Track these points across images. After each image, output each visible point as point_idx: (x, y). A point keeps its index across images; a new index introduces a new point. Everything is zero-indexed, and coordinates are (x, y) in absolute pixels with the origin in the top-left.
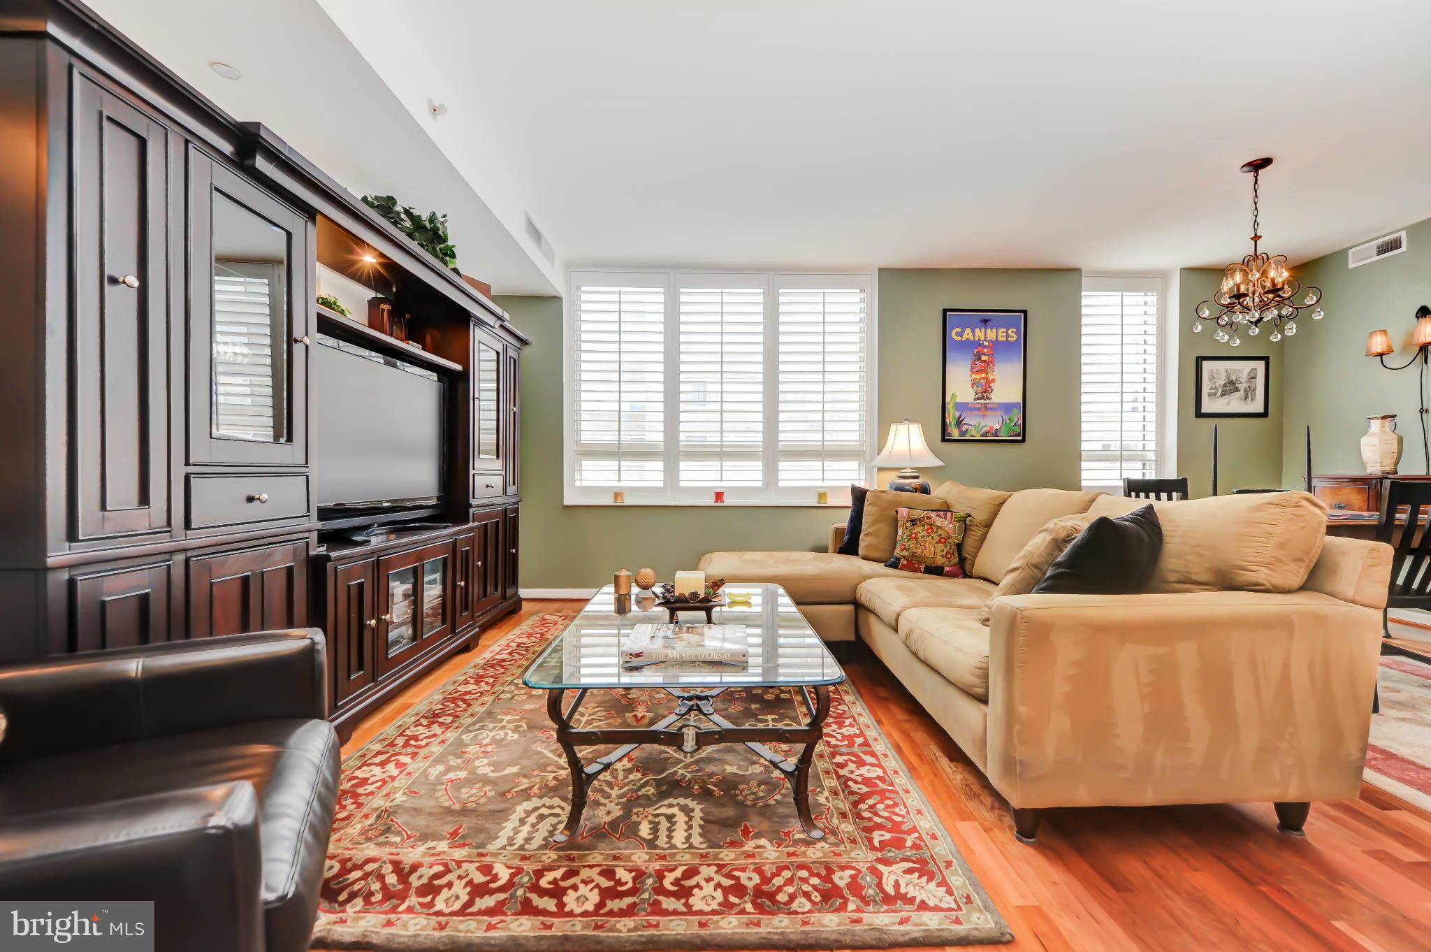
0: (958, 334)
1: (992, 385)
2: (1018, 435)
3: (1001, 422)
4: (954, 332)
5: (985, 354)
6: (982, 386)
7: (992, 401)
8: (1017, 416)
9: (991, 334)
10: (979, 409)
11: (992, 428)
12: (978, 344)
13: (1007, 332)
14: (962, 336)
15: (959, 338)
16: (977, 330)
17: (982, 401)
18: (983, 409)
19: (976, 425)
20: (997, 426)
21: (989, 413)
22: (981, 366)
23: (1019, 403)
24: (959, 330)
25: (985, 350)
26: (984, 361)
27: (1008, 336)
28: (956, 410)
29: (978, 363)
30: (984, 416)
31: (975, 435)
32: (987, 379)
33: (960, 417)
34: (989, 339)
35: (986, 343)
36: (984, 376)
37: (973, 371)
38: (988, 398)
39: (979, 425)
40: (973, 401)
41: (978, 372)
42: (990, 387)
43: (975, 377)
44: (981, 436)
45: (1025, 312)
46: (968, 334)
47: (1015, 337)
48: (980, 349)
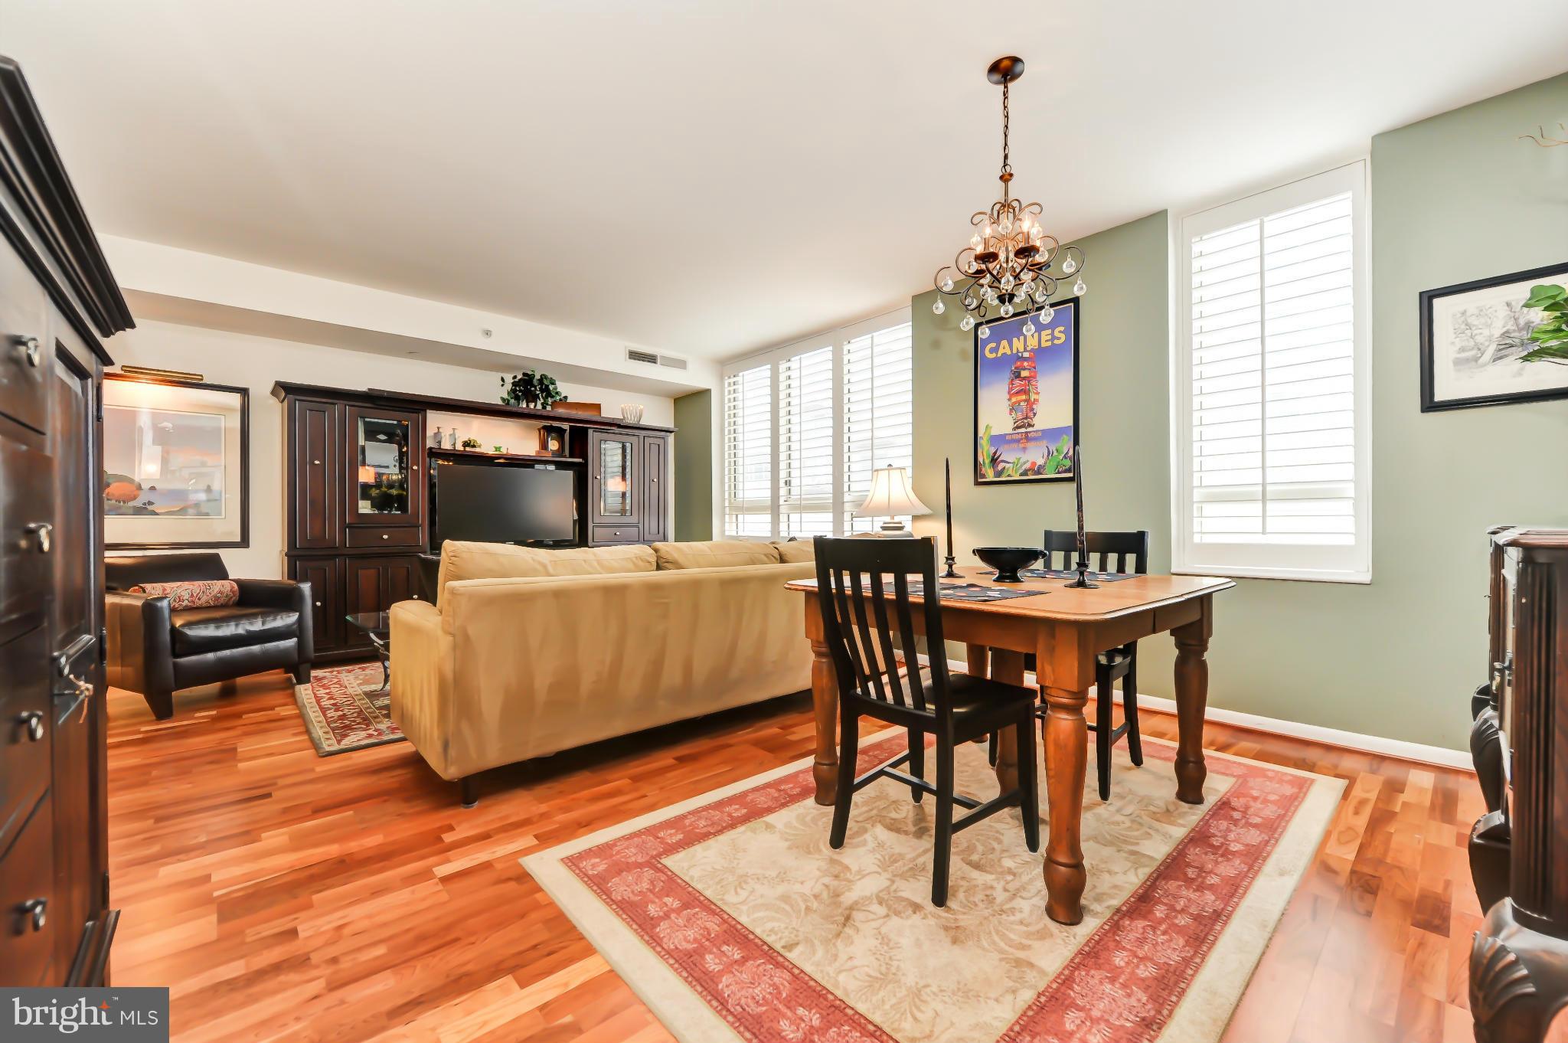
0: (992, 351)
1: (1034, 406)
2: (1068, 471)
3: (1045, 456)
4: (987, 350)
5: (1025, 369)
6: (1023, 411)
7: (1035, 428)
8: (1066, 444)
9: (1032, 341)
10: (1018, 441)
11: (1034, 464)
12: (1017, 357)
13: (1052, 334)
14: (997, 353)
15: (994, 355)
16: (1014, 340)
17: (1023, 430)
18: (1024, 440)
19: (1016, 461)
20: (1040, 461)
21: (1029, 445)
22: (1021, 385)
23: (1071, 427)
24: (993, 345)
25: (1026, 364)
26: (1024, 378)
27: (1054, 338)
28: (992, 445)
29: (1017, 382)
30: (1025, 449)
31: (1015, 474)
32: (1027, 401)
33: (995, 453)
34: (1028, 349)
35: (1026, 355)
36: (1024, 397)
37: (1011, 395)
38: (1030, 425)
39: (1018, 461)
40: (1011, 432)
41: (1018, 393)
42: (1032, 410)
43: (1014, 400)
44: (1021, 475)
45: (1076, 302)
46: (1003, 347)
47: (1063, 338)
48: (1019, 363)
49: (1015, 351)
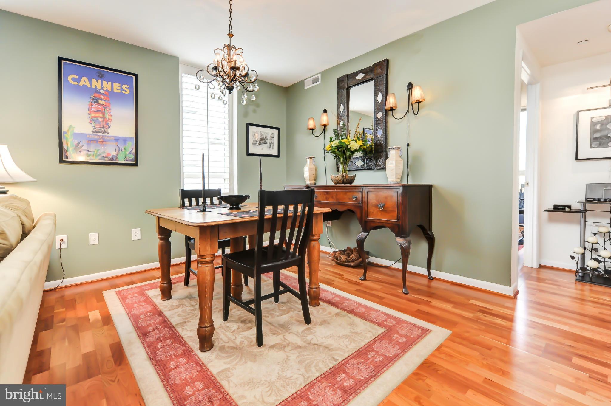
0: (73, 79)
1: (109, 122)
2: (132, 160)
3: (117, 151)
4: (70, 78)
5: (101, 99)
6: (100, 123)
7: (109, 134)
8: (131, 146)
9: (107, 86)
10: (97, 140)
11: (109, 154)
12: (96, 91)
13: (121, 87)
14: (79, 82)
15: (76, 83)
16: (94, 81)
17: (100, 134)
18: (101, 140)
19: (93, 152)
20: (114, 153)
21: (105, 143)
22: (98, 108)
23: (134, 138)
25: (102, 97)
26: (101, 105)
27: (122, 89)
29: (95, 105)
30: (102, 145)
31: (93, 158)
32: (104, 118)
33: (79, 144)
34: (105, 89)
35: (102, 91)
36: (101, 115)
37: (91, 111)
38: (105, 132)
39: (99, 151)
40: (92, 133)
41: (97, 112)
42: (107, 124)
43: (93, 115)
44: (99, 160)
45: (136, 76)
46: (84, 81)
47: (128, 92)
48: (97, 95)
49: (94, 87)
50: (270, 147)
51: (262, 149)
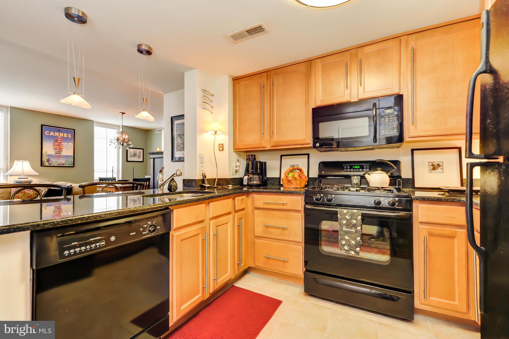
0: (47, 133)
2: (72, 165)
4: (46, 133)
6: (58, 150)
7: (62, 154)
8: (71, 159)
9: (61, 135)
10: (56, 157)
11: (62, 163)
12: (56, 137)
14: (49, 134)
15: (48, 134)
16: (56, 133)
17: (58, 154)
18: (58, 157)
19: (55, 162)
20: (64, 162)
21: (60, 158)
23: (72, 156)
24: (48, 132)
25: (59, 139)
26: (59, 142)
27: (68, 136)
28: (47, 156)
29: (56, 143)
30: (59, 159)
31: (54, 164)
32: (60, 148)
33: (49, 159)
35: (59, 137)
36: (58, 147)
37: (54, 145)
38: (60, 154)
39: (57, 161)
40: (54, 154)
41: (57, 145)
42: (61, 150)
43: (55, 147)
44: (58, 165)
45: (74, 130)
46: (52, 133)
47: (70, 137)
48: (57, 139)
49: (56, 135)
50: (139, 157)
51: (134, 159)
